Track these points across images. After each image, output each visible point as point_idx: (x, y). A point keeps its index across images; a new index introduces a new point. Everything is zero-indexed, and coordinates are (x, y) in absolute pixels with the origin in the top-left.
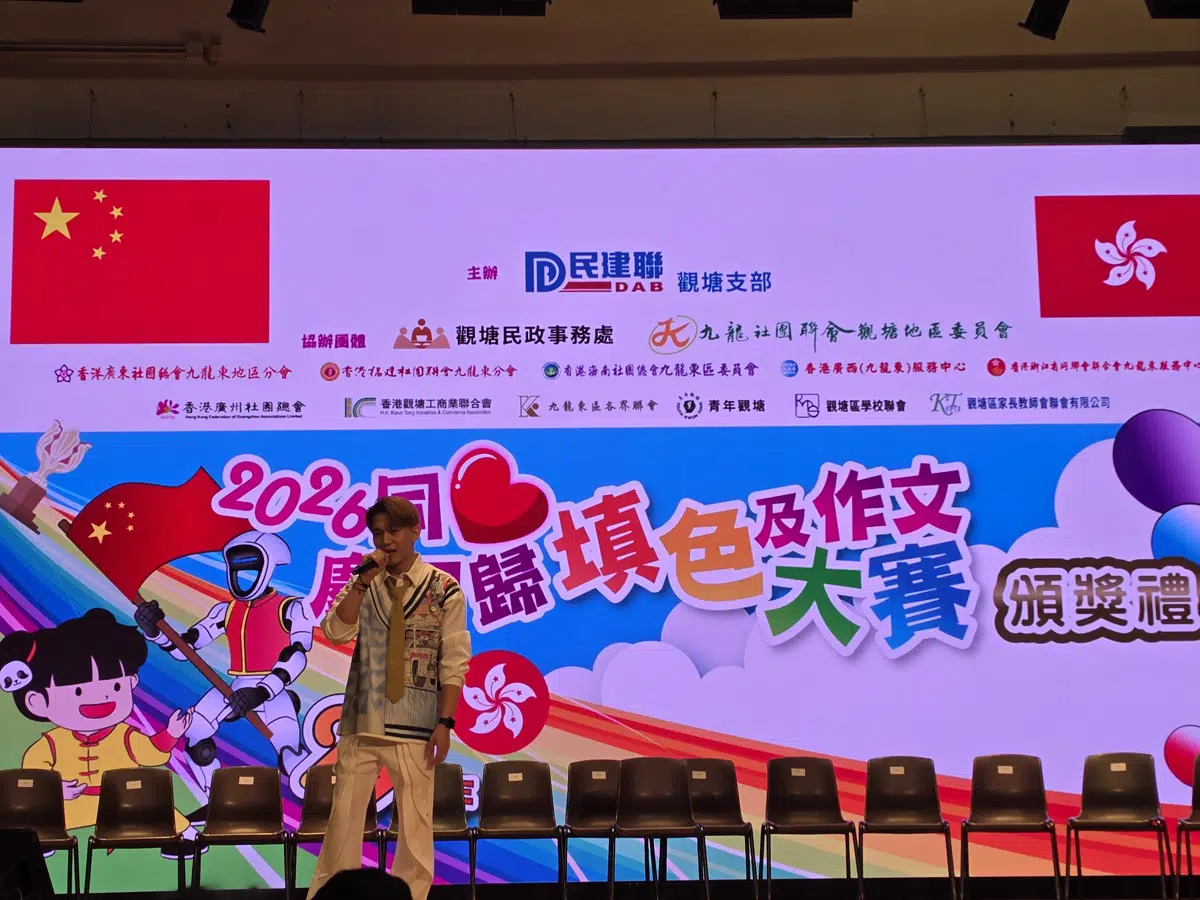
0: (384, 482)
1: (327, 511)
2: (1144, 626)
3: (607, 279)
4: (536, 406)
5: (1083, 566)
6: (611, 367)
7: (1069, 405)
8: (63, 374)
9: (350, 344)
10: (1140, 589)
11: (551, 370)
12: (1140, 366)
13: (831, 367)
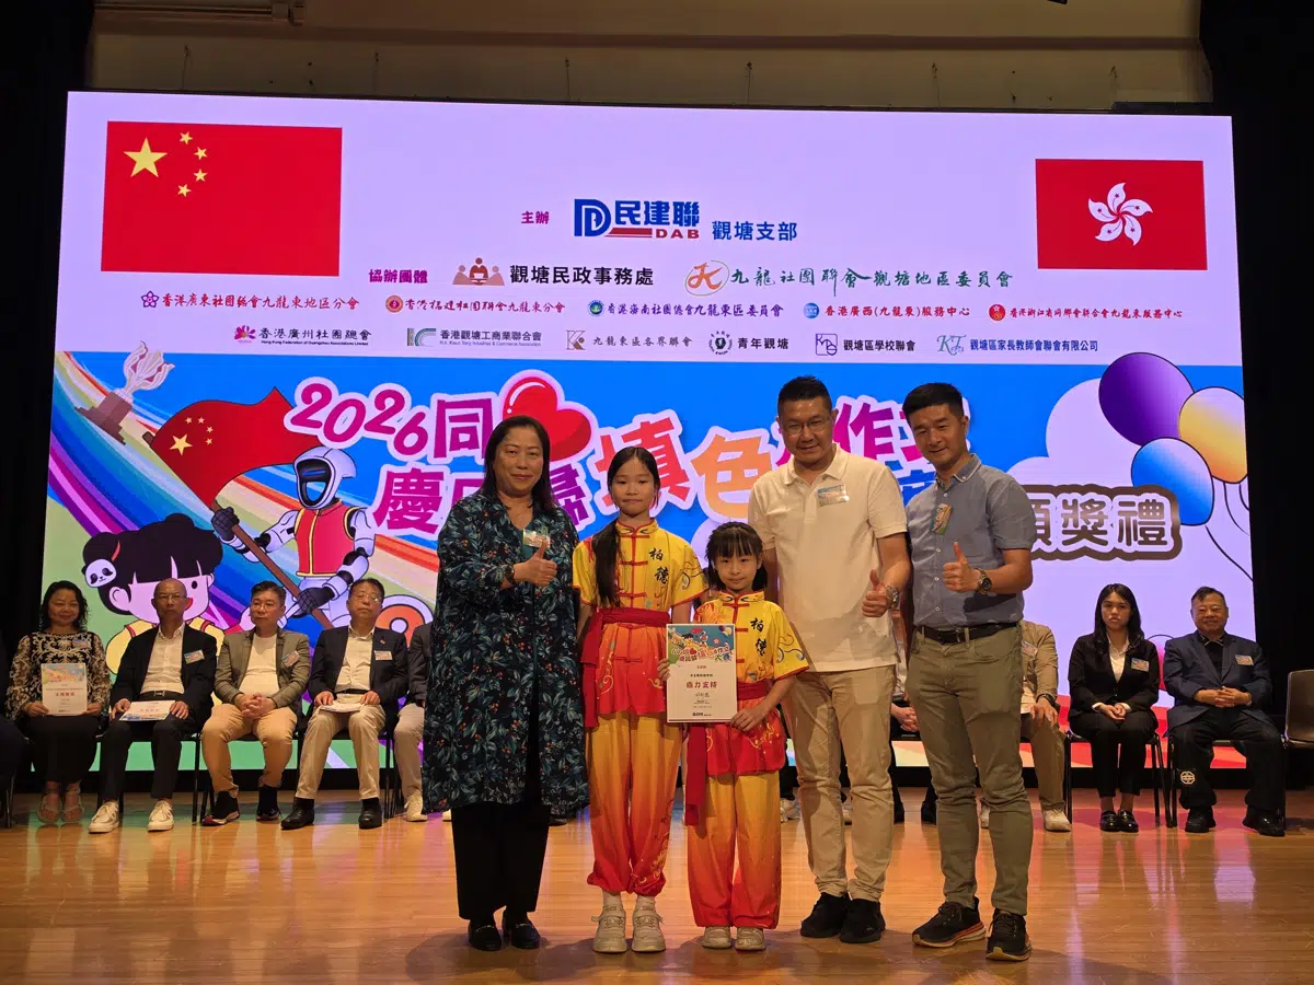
0: (442, 406)
1: (390, 430)
2: (1123, 546)
3: (649, 226)
4: (582, 340)
5: (1069, 492)
6: (650, 306)
7: (1061, 347)
8: (149, 300)
9: (413, 279)
10: (1120, 513)
11: (596, 307)
12: (1125, 314)
13: (849, 310)
